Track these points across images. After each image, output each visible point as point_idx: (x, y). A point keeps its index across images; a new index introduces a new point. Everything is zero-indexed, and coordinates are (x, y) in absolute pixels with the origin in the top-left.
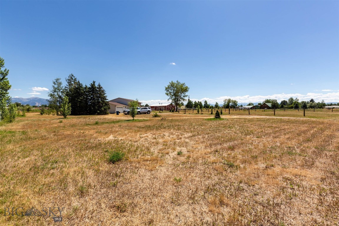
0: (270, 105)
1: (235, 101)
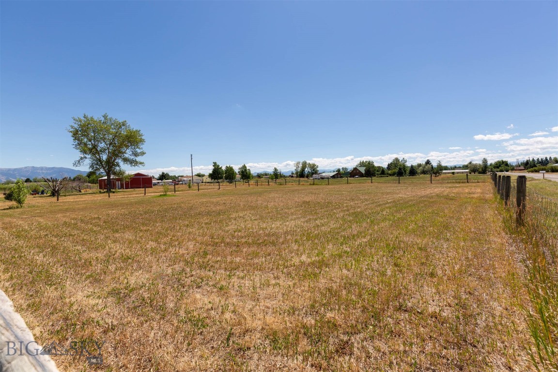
0: (362, 170)
1: (314, 165)
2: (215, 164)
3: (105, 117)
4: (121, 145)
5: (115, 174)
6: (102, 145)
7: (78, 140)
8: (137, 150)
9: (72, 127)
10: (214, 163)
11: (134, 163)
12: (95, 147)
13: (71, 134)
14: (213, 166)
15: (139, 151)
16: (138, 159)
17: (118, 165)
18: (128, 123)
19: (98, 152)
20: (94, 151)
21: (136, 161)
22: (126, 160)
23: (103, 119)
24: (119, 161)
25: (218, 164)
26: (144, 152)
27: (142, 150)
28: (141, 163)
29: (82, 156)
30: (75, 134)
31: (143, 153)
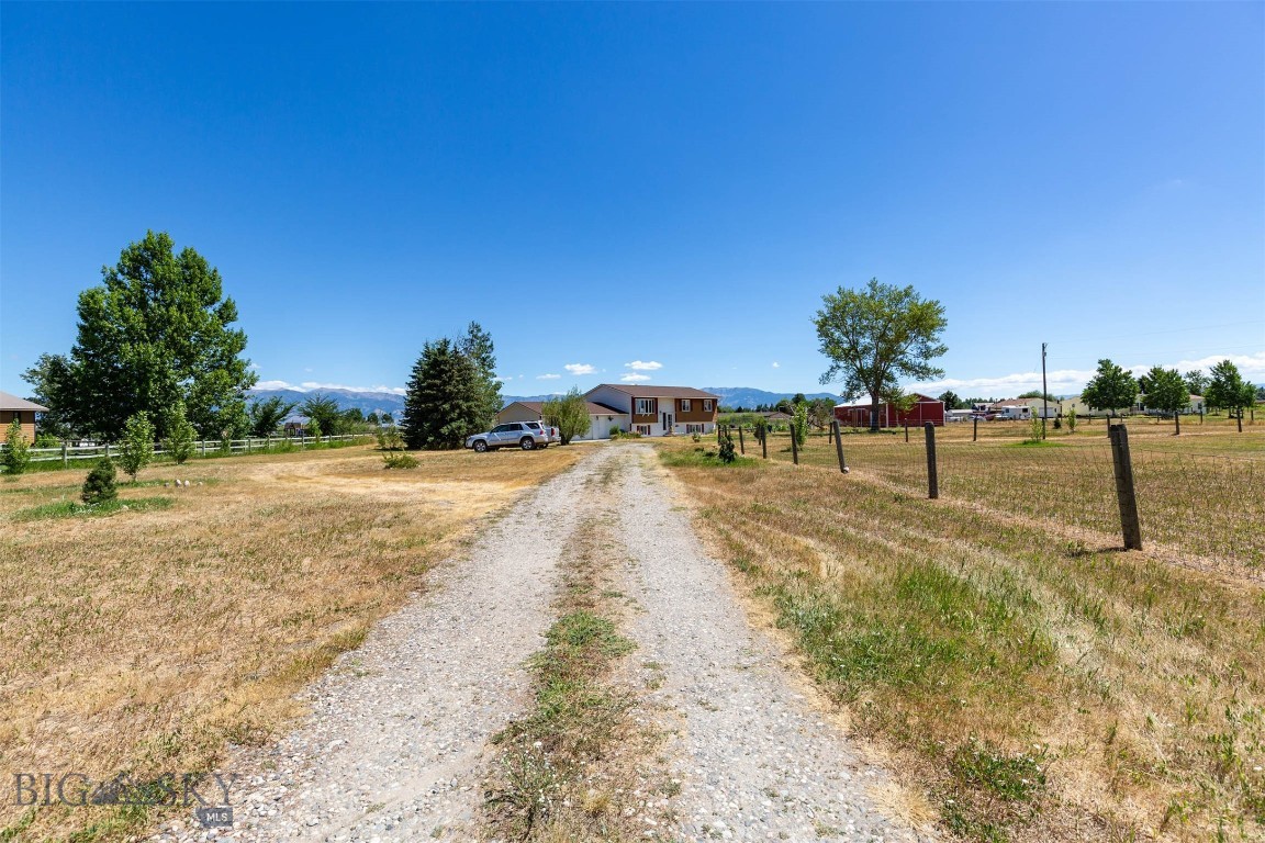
2: (1105, 365)
3: (873, 285)
4: (902, 336)
5: (885, 396)
6: (865, 341)
7: (827, 336)
8: (929, 343)
9: (820, 313)
10: (1100, 362)
11: (923, 372)
12: (854, 345)
13: (817, 327)
14: (1100, 370)
15: (933, 345)
16: (933, 363)
17: (891, 379)
18: (916, 290)
19: (857, 356)
20: (853, 354)
21: (925, 368)
22: (906, 367)
23: (868, 291)
24: (894, 370)
25: (1115, 363)
26: (945, 346)
27: (940, 344)
28: (938, 372)
29: (834, 365)
30: (823, 328)
31: (942, 350)
